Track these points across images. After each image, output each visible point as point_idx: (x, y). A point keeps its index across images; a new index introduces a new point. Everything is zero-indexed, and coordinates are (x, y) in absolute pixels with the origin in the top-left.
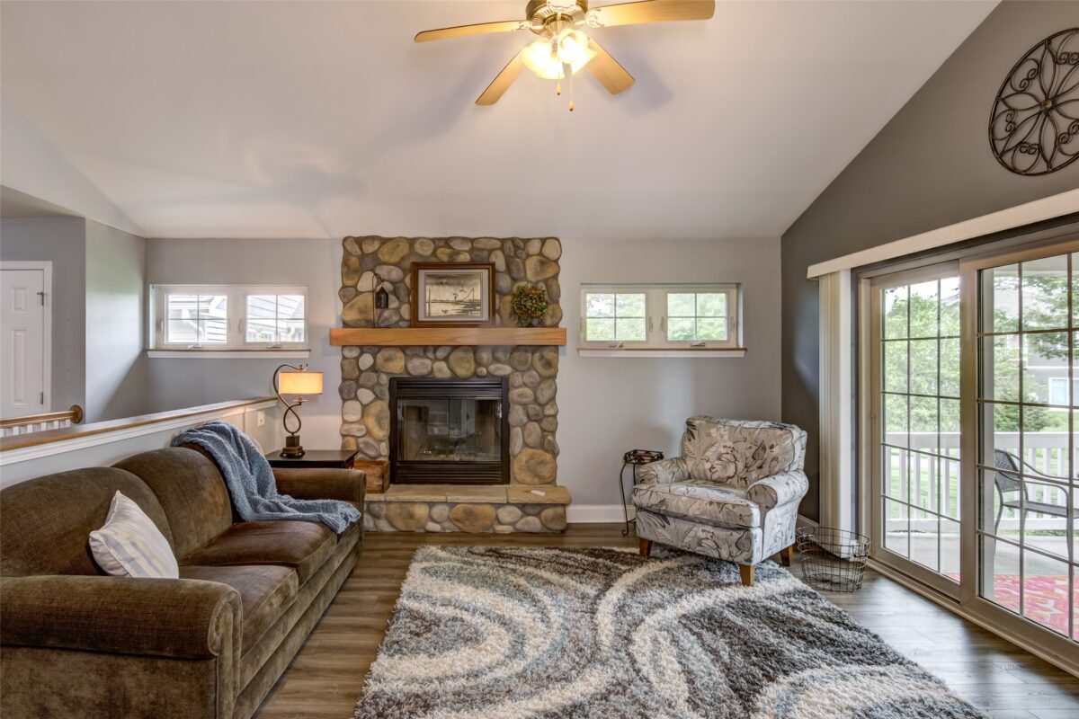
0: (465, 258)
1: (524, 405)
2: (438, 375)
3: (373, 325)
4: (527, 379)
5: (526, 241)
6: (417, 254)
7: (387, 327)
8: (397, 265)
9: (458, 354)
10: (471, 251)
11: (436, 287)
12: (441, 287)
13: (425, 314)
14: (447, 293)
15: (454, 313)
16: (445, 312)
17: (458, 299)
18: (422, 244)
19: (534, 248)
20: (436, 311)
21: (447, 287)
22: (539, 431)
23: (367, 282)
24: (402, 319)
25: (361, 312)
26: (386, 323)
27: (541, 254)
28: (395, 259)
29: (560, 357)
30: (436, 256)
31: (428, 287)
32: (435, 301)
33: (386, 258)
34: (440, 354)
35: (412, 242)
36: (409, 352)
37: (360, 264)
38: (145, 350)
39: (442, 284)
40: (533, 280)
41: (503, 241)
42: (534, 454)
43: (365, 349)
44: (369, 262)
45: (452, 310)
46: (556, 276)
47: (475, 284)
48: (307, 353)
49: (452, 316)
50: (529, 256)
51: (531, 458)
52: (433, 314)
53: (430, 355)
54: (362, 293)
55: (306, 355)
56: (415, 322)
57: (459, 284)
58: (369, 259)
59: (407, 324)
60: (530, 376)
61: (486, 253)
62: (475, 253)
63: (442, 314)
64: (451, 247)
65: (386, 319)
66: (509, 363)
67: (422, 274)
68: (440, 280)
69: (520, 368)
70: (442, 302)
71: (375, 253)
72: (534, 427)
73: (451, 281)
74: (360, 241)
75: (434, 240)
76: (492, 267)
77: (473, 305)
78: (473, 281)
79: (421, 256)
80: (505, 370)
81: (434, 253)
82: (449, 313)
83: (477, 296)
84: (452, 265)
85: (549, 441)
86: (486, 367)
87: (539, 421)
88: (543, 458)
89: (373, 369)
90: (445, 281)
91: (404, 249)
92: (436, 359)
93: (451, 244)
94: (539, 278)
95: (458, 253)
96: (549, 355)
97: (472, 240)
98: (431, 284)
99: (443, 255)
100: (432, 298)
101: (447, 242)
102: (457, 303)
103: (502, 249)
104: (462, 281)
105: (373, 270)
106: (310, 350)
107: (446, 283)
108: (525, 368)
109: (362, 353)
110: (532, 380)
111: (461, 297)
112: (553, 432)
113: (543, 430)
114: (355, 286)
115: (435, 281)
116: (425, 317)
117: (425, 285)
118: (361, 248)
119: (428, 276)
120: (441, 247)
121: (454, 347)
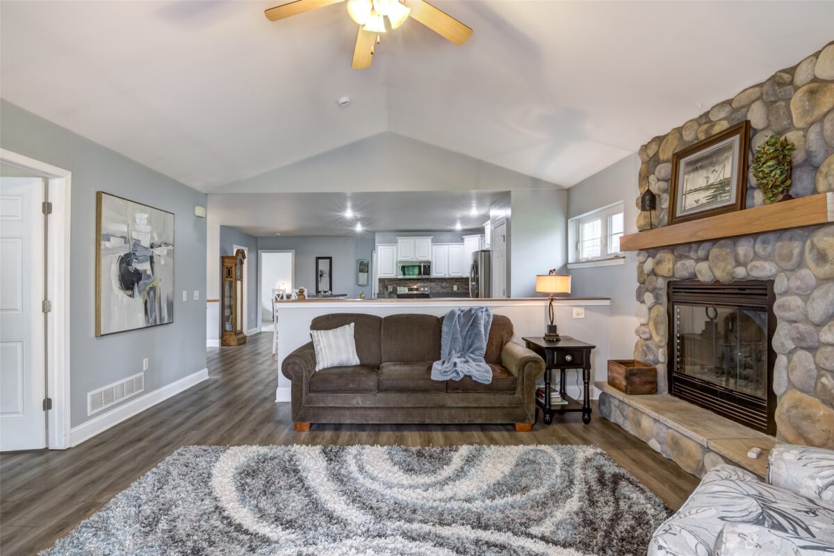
0: (722, 127)
2: (700, 278)
3: (652, 227)
4: (795, 283)
5: (792, 71)
6: (681, 142)
8: (668, 161)
10: (728, 116)
11: (692, 175)
12: (696, 173)
13: (681, 207)
14: (700, 178)
15: (704, 201)
16: (697, 202)
17: (710, 182)
18: (689, 128)
19: (802, 77)
20: (690, 202)
21: (699, 172)
22: (813, 366)
25: (645, 217)
26: (662, 225)
27: (812, 79)
28: (667, 155)
30: (697, 137)
31: (685, 177)
32: (691, 192)
33: (663, 156)
34: (701, 252)
35: (679, 131)
36: (678, 251)
37: (647, 170)
38: (566, 264)
39: (697, 169)
40: (800, 125)
41: (764, 85)
42: (800, 400)
43: (649, 252)
44: (653, 166)
45: (703, 197)
47: (726, 158)
48: (624, 260)
49: (703, 205)
50: (795, 90)
51: (796, 407)
52: (687, 207)
53: (694, 253)
55: (621, 262)
56: (674, 220)
57: (712, 164)
58: (651, 164)
60: (797, 278)
61: (743, 113)
62: (733, 115)
63: (695, 205)
64: (710, 121)
65: (661, 220)
66: (772, 257)
67: (683, 162)
68: (695, 166)
69: (787, 264)
70: (696, 190)
71: (656, 155)
72: (803, 357)
73: (704, 163)
74: (647, 147)
75: (697, 120)
76: (745, 128)
77: (722, 186)
78: (726, 155)
79: (685, 142)
80: (764, 270)
81: (695, 135)
82: (700, 203)
83: (728, 175)
84: (708, 141)
85: (824, 385)
86: (745, 265)
87: (812, 349)
88: (814, 410)
89: (653, 272)
90: (699, 164)
91: (673, 141)
92: (698, 259)
94: (809, 119)
95: (714, 125)
97: (729, 102)
98: (688, 173)
99: (702, 133)
100: (687, 189)
101: (708, 116)
102: (708, 188)
103: (761, 96)
104: (714, 160)
105: (654, 172)
106: (624, 257)
107: (701, 167)
108: (789, 265)
109: (647, 256)
110: (798, 283)
113: (818, 368)
115: (692, 168)
116: (681, 211)
117: (685, 174)
118: (647, 154)
119: (687, 164)
120: (702, 124)
121: (715, 242)
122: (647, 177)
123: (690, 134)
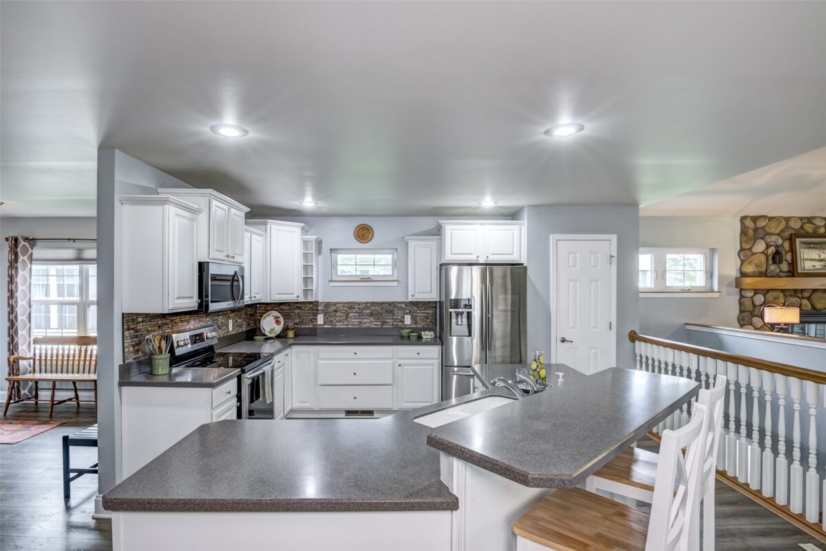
0: (823, 231)
2: (804, 308)
3: (764, 274)
6: (791, 228)
7: (772, 277)
8: (779, 234)
9: (818, 294)
11: (807, 250)
12: (810, 250)
13: (802, 268)
14: (814, 254)
15: (819, 267)
16: (814, 266)
18: (795, 221)
20: (808, 265)
21: (814, 250)
23: (760, 246)
24: (781, 271)
25: (757, 266)
26: (772, 274)
28: (777, 231)
30: (803, 229)
31: (802, 250)
32: (807, 259)
33: (773, 230)
34: (806, 294)
35: (787, 219)
36: (788, 293)
37: (754, 235)
39: (810, 248)
43: (758, 292)
44: (761, 233)
45: (818, 265)
48: (717, 294)
49: (818, 269)
52: (806, 268)
53: (798, 295)
54: (755, 254)
55: (715, 295)
56: (793, 272)
57: (822, 248)
58: (761, 231)
59: (786, 274)
63: (812, 268)
64: (813, 223)
65: (772, 271)
67: (798, 241)
68: (809, 246)
70: (812, 260)
71: (763, 228)
73: (816, 246)
74: (755, 219)
75: (801, 219)
79: (793, 229)
81: (802, 227)
82: (816, 268)
84: (815, 235)
90: (812, 246)
91: (783, 225)
92: (802, 298)
93: (814, 221)
95: (819, 227)
98: (804, 248)
99: (809, 228)
100: (805, 257)
101: (809, 220)
102: (821, 260)
104: (823, 246)
105: (763, 239)
106: (719, 292)
107: (814, 248)
109: (756, 294)
111: (822, 257)
114: (750, 249)
115: (806, 246)
116: (802, 270)
117: (800, 248)
118: (755, 223)
119: (802, 243)
120: (805, 223)
121: (815, 291)
122: (755, 239)
123: (797, 225)
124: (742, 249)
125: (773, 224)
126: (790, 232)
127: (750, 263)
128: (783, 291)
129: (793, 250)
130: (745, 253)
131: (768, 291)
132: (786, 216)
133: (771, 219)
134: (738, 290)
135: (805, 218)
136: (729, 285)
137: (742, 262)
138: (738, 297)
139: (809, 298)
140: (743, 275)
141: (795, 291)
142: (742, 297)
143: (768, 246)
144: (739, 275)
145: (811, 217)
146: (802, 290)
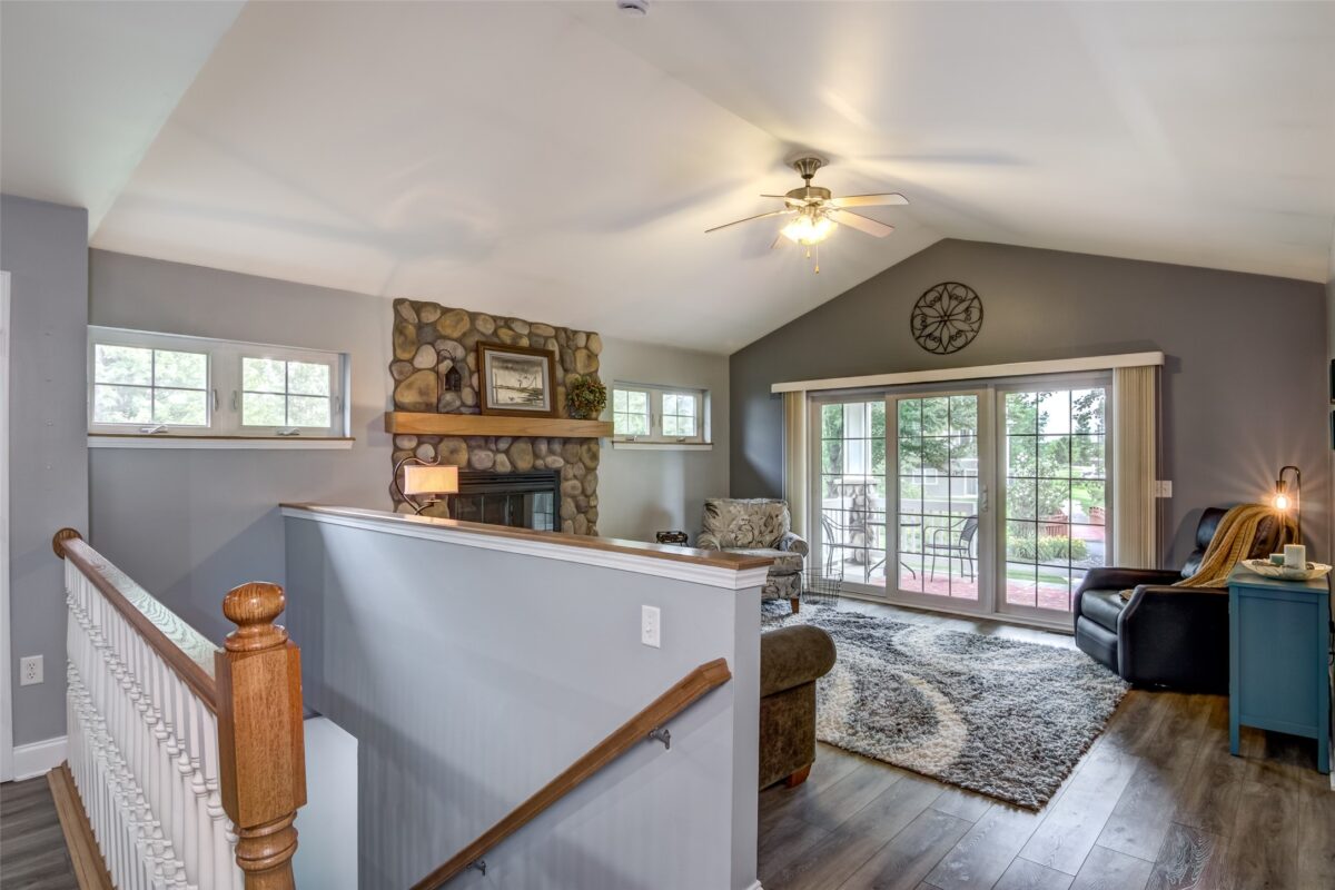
0: (525, 342)
1: (574, 497)
2: (500, 469)
3: (429, 408)
4: (576, 472)
5: (575, 332)
6: (478, 331)
7: (447, 413)
8: (459, 340)
9: (521, 446)
10: (530, 335)
11: (501, 372)
12: (507, 372)
13: (493, 401)
14: (512, 379)
15: (519, 401)
16: (512, 399)
17: (521, 386)
18: (485, 321)
19: (582, 341)
20: (503, 397)
21: (512, 373)
22: (586, 522)
23: (426, 358)
24: (463, 404)
25: (421, 393)
26: (449, 409)
27: (586, 347)
28: (456, 334)
29: (601, 450)
30: (498, 336)
31: (494, 370)
32: (502, 387)
33: (448, 332)
34: (503, 445)
35: (473, 316)
36: (473, 443)
37: (418, 335)
39: (507, 368)
40: (582, 372)
41: (557, 329)
43: (424, 439)
44: (428, 334)
45: (519, 397)
46: (596, 371)
47: (537, 372)
48: (351, 442)
49: (517, 404)
50: (578, 348)
52: (501, 402)
53: (493, 447)
54: (419, 370)
55: (347, 445)
56: (480, 407)
57: (523, 370)
58: (428, 330)
59: (471, 410)
60: (579, 469)
61: (542, 341)
62: (535, 339)
63: (509, 401)
64: (511, 329)
65: (448, 404)
66: (562, 456)
67: (488, 354)
68: (507, 365)
69: (571, 460)
70: (508, 388)
71: (434, 324)
72: (581, 517)
73: (516, 366)
74: (418, 307)
75: (495, 318)
76: (549, 354)
77: (536, 393)
78: (536, 369)
79: (483, 334)
80: (556, 462)
81: (495, 333)
82: (515, 401)
83: (540, 386)
84: (514, 348)
86: (543, 459)
87: (584, 512)
90: (510, 365)
91: (465, 325)
92: (498, 451)
93: (513, 326)
94: (586, 372)
95: (520, 336)
96: (593, 446)
97: (531, 324)
98: (497, 368)
99: (506, 336)
100: (499, 383)
101: (508, 322)
102: (523, 390)
103: (556, 337)
104: (526, 368)
105: (432, 344)
106: (354, 439)
107: (512, 368)
108: (574, 460)
109: (420, 444)
110: (580, 472)
111: (524, 385)
112: (595, 523)
113: (589, 522)
114: (411, 361)
115: (501, 364)
116: (493, 403)
117: (492, 367)
118: (418, 315)
119: (494, 358)
120: (501, 327)
121: (516, 439)
122: (418, 343)
123: (488, 329)
124: (396, 360)
125: (448, 321)
126: (477, 338)
127: (409, 386)
128: (466, 438)
129: (480, 368)
130: (401, 368)
131: (441, 438)
132: (472, 310)
133: (446, 311)
134: (391, 436)
135: (501, 318)
136: (372, 426)
137: (398, 383)
138: (390, 450)
139: (507, 452)
140: (398, 407)
141: (487, 438)
142: (397, 449)
143: (441, 359)
144: (391, 408)
145: (510, 319)
146: (498, 438)
